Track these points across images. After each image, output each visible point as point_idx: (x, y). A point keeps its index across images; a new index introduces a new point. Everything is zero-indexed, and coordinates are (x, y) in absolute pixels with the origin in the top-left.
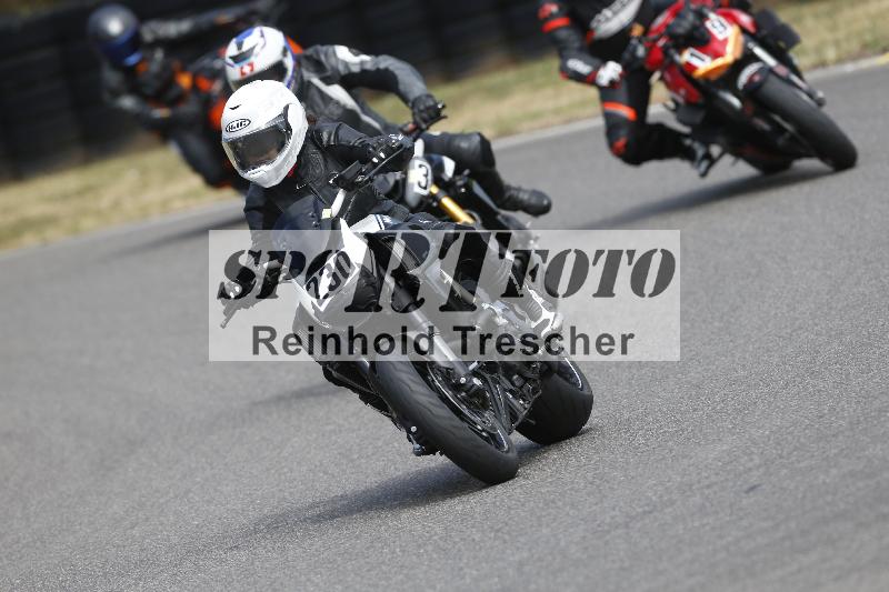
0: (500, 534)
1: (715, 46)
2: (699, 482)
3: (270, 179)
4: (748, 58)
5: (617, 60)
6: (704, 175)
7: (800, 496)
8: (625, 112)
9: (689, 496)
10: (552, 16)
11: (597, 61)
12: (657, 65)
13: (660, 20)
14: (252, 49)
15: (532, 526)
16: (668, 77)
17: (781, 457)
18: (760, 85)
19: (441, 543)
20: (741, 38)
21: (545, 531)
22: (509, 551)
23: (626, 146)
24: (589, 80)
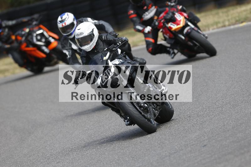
0: (134, 159)
1: (178, 22)
2: (190, 144)
3: (88, 49)
4: (187, 25)
5: (150, 26)
6: (173, 58)
7: (218, 148)
8: (151, 40)
9: (187, 148)
10: (132, 14)
11: (144, 26)
12: (161, 27)
13: (162, 15)
14: (65, 19)
15: (143, 156)
16: (164, 31)
17: (213, 137)
18: (190, 33)
19: (117, 161)
20: (185, 20)
21: (146, 158)
22: (136, 163)
23: (152, 49)
24: (142, 31)
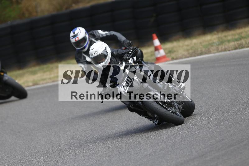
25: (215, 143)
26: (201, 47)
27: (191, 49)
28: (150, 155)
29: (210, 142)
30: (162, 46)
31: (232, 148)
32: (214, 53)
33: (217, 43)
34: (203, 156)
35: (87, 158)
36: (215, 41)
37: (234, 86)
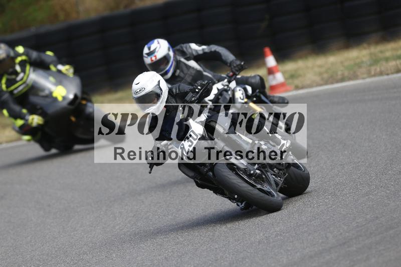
14: (155, 49)
25: (364, 223)
26: (342, 68)
27: (326, 72)
28: (259, 242)
29: (357, 222)
30: (280, 68)
31: (391, 232)
32: (363, 78)
33: (368, 63)
34: (344, 243)
35: (159, 247)
36: (364, 59)
37: (395, 132)
